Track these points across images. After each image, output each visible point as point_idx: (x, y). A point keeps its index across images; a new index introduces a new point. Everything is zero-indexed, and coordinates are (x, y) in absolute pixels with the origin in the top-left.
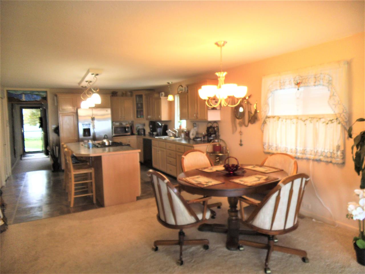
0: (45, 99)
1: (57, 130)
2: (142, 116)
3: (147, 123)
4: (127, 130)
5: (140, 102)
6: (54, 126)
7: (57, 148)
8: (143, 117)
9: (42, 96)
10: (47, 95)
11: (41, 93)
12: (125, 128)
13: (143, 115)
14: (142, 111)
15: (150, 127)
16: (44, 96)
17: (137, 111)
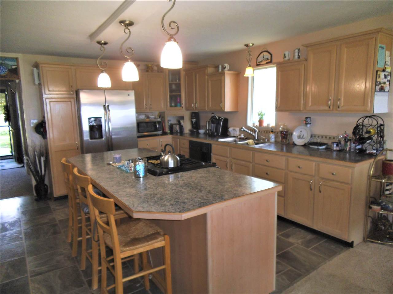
0: (15, 72)
1: (41, 128)
2: (179, 104)
3: (187, 115)
4: (157, 126)
5: (174, 82)
6: (35, 121)
7: (43, 159)
8: (181, 106)
9: (10, 68)
10: (18, 65)
11: (7, 62)
12: (155, 123)
13: (180, 102)
14: (180, 96)
15: (192, 122)
16: (14, 67)
17: (171, 97)
